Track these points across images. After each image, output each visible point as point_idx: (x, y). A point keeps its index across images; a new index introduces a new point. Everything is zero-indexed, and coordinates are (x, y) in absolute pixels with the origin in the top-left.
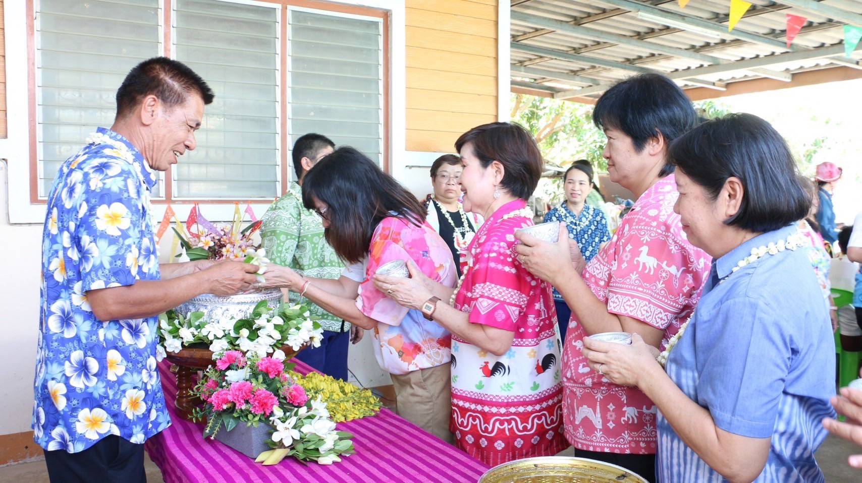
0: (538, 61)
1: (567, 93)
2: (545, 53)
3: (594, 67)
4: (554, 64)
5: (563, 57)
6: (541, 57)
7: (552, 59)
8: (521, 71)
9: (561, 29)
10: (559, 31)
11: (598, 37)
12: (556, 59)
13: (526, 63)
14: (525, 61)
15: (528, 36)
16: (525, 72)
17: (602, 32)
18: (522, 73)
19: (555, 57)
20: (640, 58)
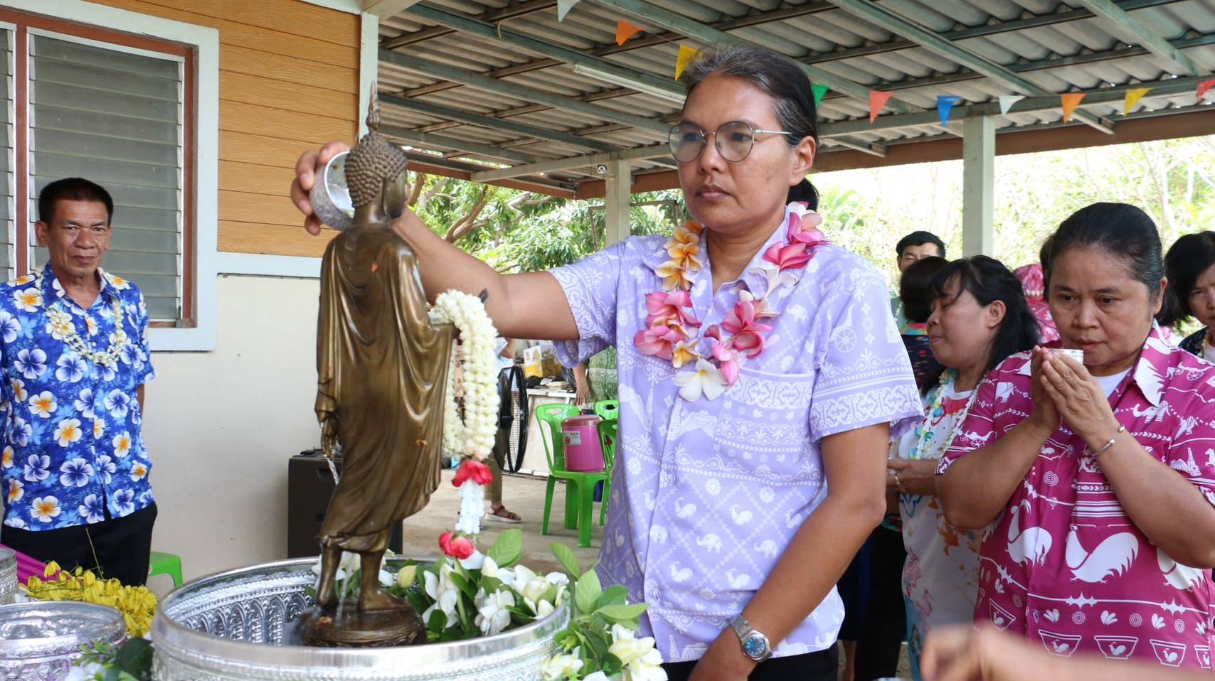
0: (444, 126)
1: (490, 173)
2: (454, 116)
3: (524, 138)
4: (466, 130)
5: (478, 122)
6: (448, 121)
7: (463, 124)
8: (420, 140)
9: (471, 82)
10: (468, 85)
11: (525, 96)
12: (468, 124)
13: (428, 129)
14: (426, 126)
15: (427, 90)
16: (426, 141)
17: (530, 89)
18: (422, 143)
19: (466, 122)
20: (589, 127)
